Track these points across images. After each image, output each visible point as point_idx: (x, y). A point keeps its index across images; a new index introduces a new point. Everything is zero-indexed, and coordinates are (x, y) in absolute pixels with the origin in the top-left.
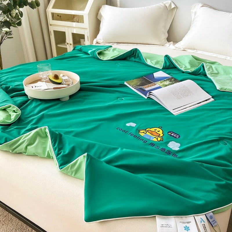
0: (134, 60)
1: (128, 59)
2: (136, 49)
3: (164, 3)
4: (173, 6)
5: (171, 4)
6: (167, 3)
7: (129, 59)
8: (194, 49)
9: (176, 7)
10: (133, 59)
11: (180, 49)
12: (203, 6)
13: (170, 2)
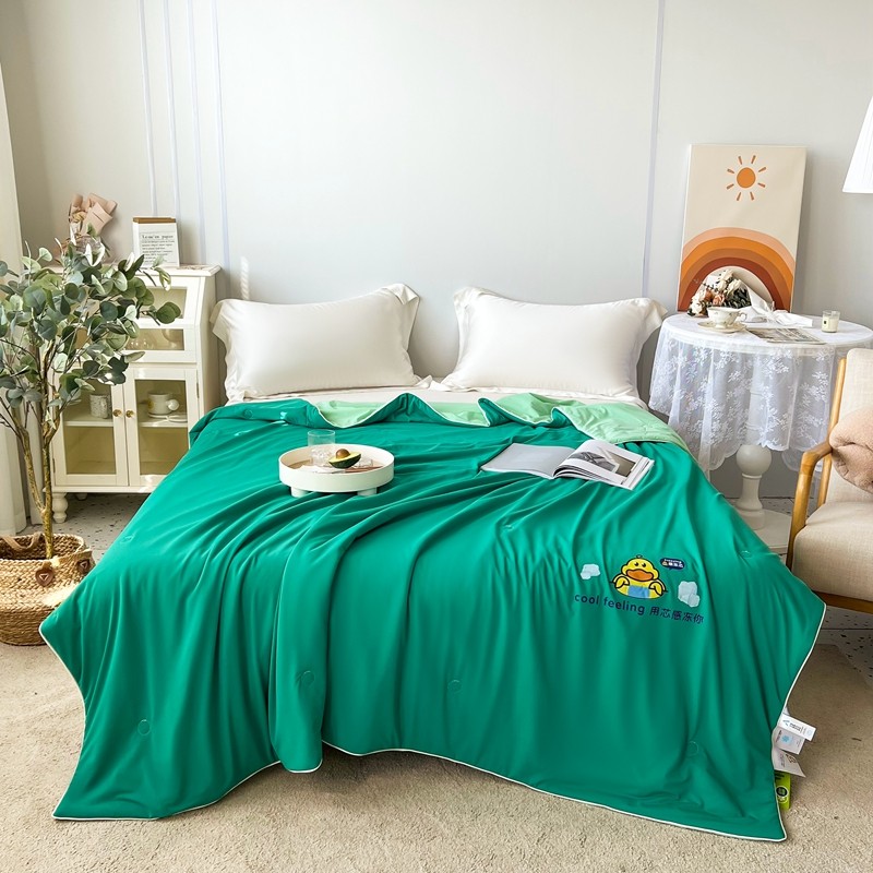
0: (409, 419)
1: (393, 419)
2: (407, 394)
3: (390, 288)
4: (411, 296)
5: (404, 292)
6: (397, 288)
7: (395, 416)
8: (491, 386)
9: (419, 298)
10: (404, 416)
11: (459, 388)
12: (482, 294)
13: (401, 286)
